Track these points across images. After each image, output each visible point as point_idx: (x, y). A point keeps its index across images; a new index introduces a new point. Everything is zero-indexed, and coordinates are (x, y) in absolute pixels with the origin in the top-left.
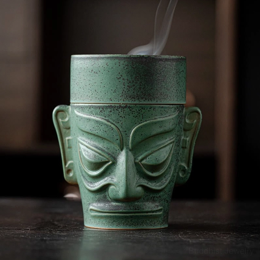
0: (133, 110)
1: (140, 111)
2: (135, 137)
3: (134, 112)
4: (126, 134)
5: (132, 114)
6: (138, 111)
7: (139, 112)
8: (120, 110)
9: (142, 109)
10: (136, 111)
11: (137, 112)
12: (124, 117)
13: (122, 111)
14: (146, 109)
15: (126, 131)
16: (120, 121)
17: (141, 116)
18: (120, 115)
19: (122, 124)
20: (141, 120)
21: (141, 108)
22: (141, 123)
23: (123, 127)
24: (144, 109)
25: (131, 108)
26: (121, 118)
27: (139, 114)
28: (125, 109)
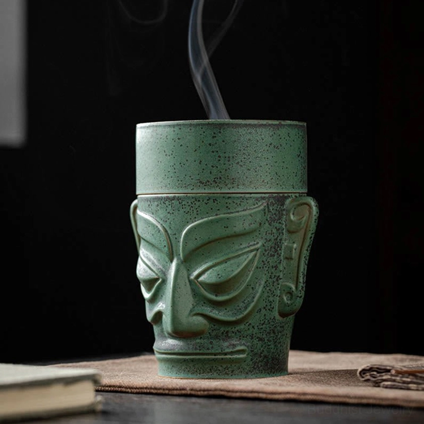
0: (183, 203)
1: (194, 203)
2: (186, 243)
3: (185, 205)
4: (176, 238)
5: (183, 208)
6: (190, 203)
7: (192, 205)
8: (167, 203)
9: (196, 200)
10: (188, 204)
11: (189, 206)
12: (173, 213)
13: (169, 205)
14: (201, 201)
15: (175, 234)
16: (169, 219)
17: (195, 211)
18: (168, 211)
19: (170, 223)
20: (195, 218)
21: (193, 200)
22: (195, 221)
23: (172, 228)
24: (199, 201)
25: (180, 199)
26: (169, 215)
27: (192, 209)
28: (173, 202)
